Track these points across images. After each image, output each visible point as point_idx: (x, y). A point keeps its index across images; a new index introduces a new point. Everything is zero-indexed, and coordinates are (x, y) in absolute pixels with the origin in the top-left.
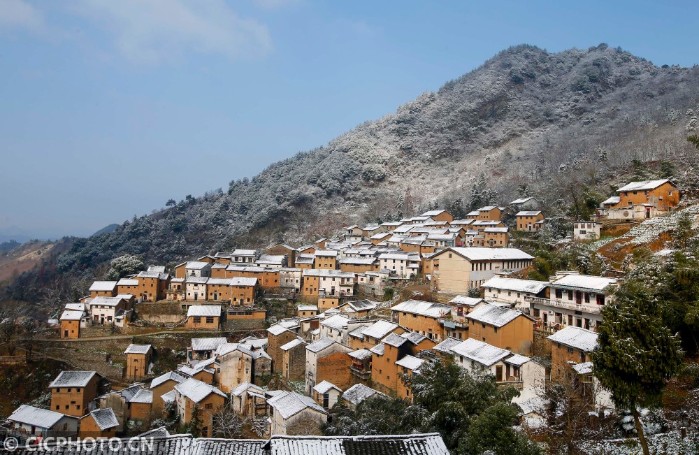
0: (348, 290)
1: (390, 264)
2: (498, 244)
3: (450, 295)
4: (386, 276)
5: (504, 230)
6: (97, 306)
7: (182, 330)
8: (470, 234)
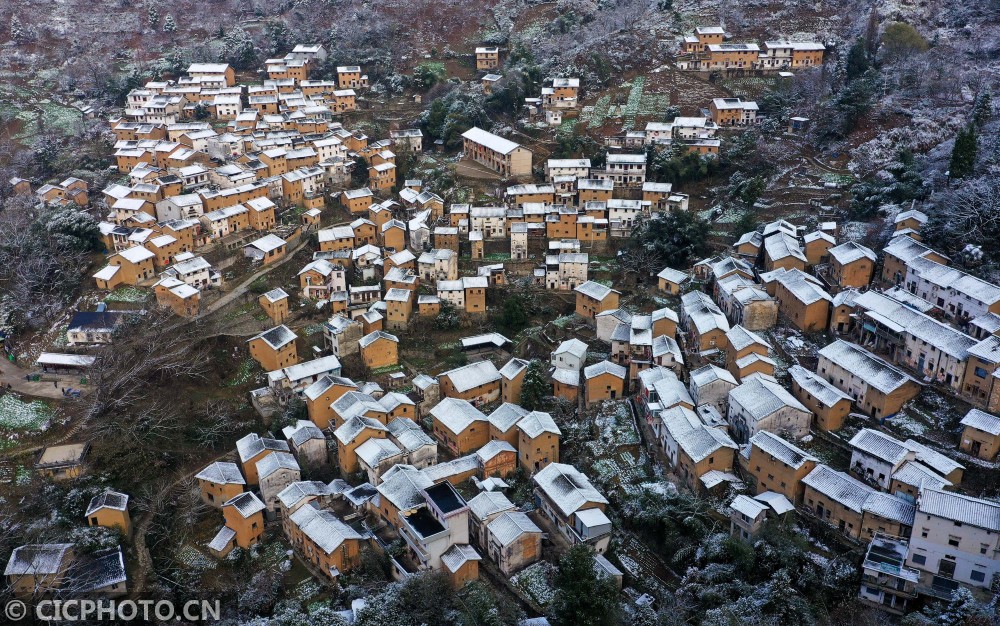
0: (321, 185)
1: (327, 150)
2: (349, 107)
3: (521, 176)
4: (341, 164)
5: (351, 92)
6: (189, 274)
7: (264, 268)
8: (315, 98)
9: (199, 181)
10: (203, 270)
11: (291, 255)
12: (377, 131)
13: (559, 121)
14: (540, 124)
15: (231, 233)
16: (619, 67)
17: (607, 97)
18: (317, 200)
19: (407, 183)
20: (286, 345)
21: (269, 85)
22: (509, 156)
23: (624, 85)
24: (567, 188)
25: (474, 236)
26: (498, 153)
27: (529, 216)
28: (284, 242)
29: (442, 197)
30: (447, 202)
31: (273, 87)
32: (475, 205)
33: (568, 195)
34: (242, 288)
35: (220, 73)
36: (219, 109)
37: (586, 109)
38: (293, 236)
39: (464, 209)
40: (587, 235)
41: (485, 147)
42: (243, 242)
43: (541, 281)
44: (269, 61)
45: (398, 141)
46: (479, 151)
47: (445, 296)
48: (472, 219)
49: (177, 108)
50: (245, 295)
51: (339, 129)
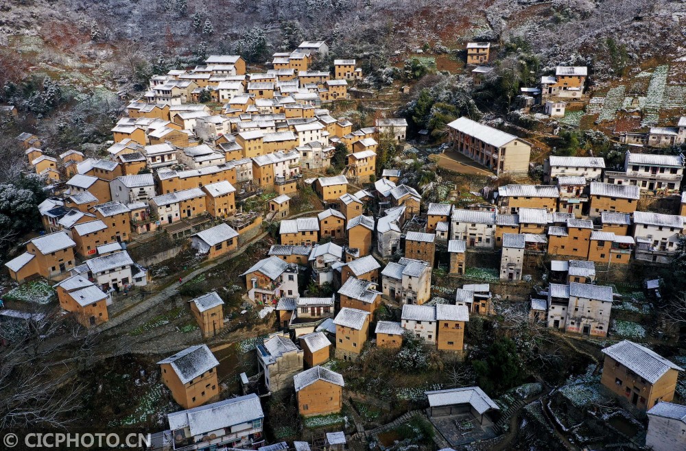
0: (296, 170)
1: (308, 135)
2: (340, 96)
3: (514, 173)
4: (320, 149)
5: (344, 82)
6: (103, 273)
7: (208, 263)
8: (310, 87)
9: (166, 159)
10: (123, 267)
11: (244, 248)
12: (363, 119)
13: (562, 113)
14: (539, 116)
15: (182, 219)
16: (636, 56)
17: (622, 88)
18: (289, 185)
19: (385, 172)
20: (202, 375)
21: (271, 73)
22: (504, 150)
23: (641, 75)
24: (574, 192)
25: (455, 247)
26: (489, 145)
27: (526, 225)
28: (236, 234)
29: (420, 192)
30: (426, 199)
31: (272, 75)
32: (458, 206)
33: (577, 201)
34: (172, 290)
35: (232, 63)
36: (221, 93)
37: (594, 100)
38: (250, 227)
39: (444, 210)
40: (603, 256)
41: (473, 138)
42: (192, 231)
43: (542, 317)
44: (276, 54)
45: (382, 130)
46: (465, 143)
47: (411, 326)
48: (454, 224)
49: (185, 91)
50: (173, 299)
51: (326, 115)
